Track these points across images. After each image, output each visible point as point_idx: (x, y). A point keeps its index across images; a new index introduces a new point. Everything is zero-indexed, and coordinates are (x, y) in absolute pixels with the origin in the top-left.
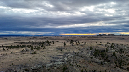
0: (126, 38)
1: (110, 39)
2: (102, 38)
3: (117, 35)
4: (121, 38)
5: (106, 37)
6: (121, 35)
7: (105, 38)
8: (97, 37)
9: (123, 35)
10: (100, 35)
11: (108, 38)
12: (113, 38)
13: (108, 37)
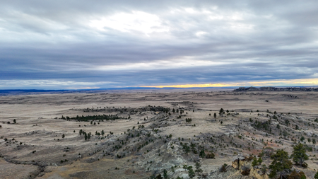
0: (301, 95)
1: (266, 97)
2: (247, 97)
3: (282, 89)
4: (291, 97)
5: (255, 92)
6: (289, 88)
7: (253, 96)
8: (235, 94)
9: (294, 89)
10: (241, 90)
11: (261, 97)
12: (273, 95)
13: (261, 94)
